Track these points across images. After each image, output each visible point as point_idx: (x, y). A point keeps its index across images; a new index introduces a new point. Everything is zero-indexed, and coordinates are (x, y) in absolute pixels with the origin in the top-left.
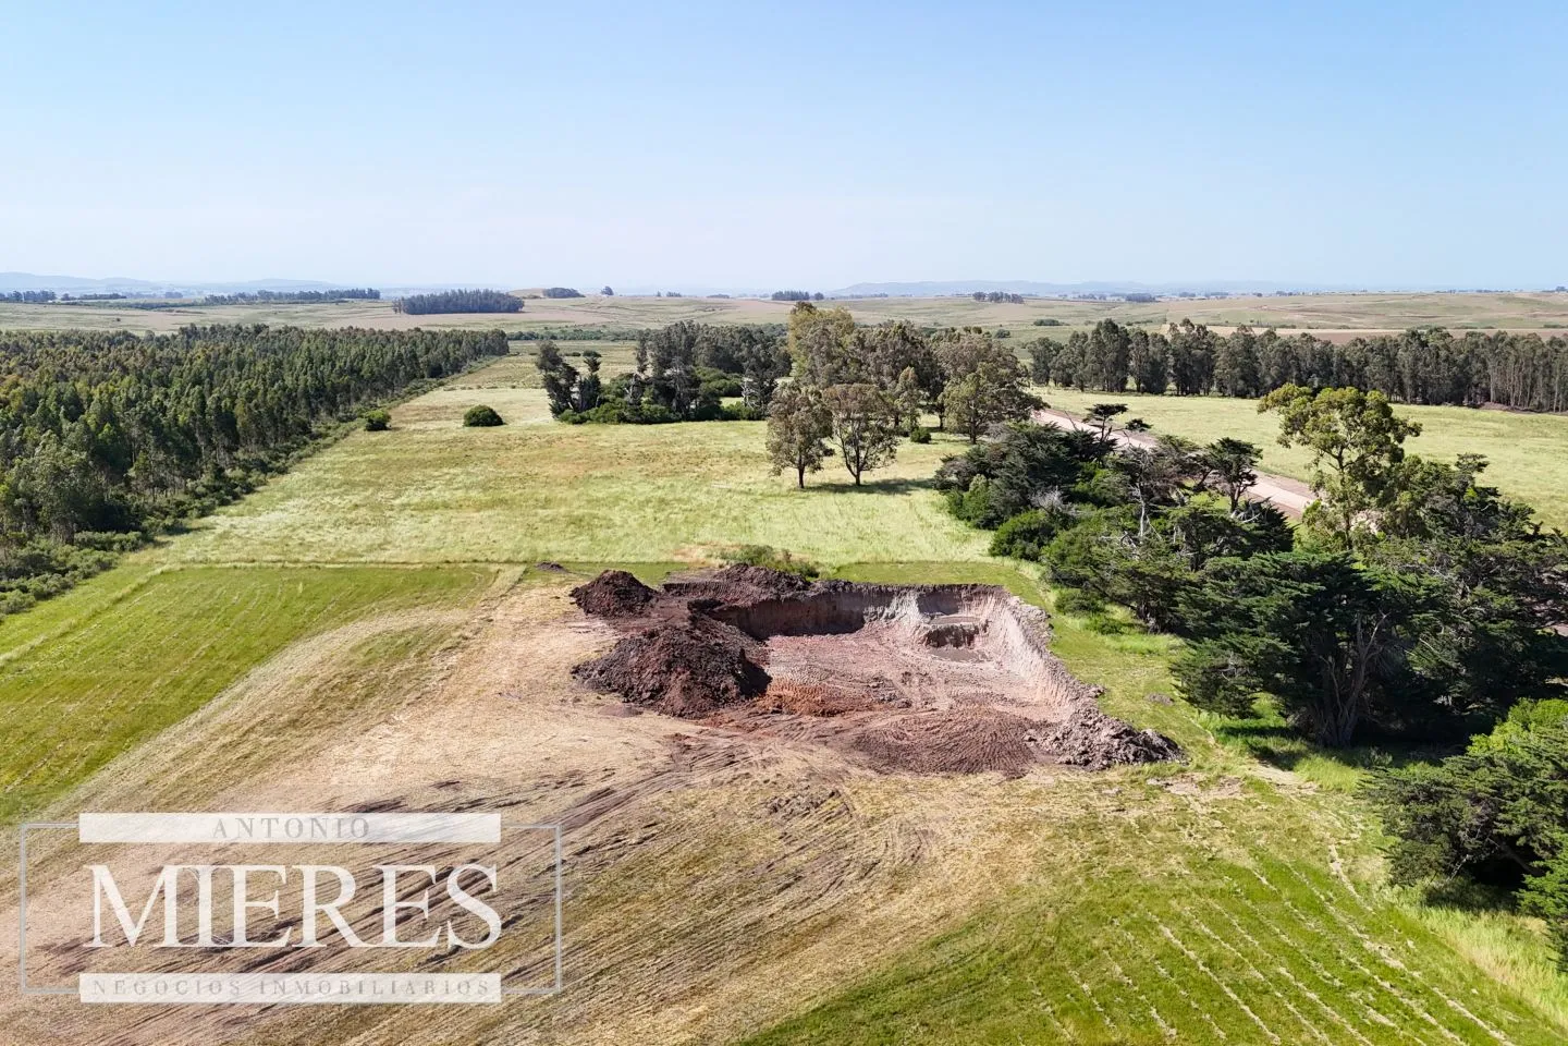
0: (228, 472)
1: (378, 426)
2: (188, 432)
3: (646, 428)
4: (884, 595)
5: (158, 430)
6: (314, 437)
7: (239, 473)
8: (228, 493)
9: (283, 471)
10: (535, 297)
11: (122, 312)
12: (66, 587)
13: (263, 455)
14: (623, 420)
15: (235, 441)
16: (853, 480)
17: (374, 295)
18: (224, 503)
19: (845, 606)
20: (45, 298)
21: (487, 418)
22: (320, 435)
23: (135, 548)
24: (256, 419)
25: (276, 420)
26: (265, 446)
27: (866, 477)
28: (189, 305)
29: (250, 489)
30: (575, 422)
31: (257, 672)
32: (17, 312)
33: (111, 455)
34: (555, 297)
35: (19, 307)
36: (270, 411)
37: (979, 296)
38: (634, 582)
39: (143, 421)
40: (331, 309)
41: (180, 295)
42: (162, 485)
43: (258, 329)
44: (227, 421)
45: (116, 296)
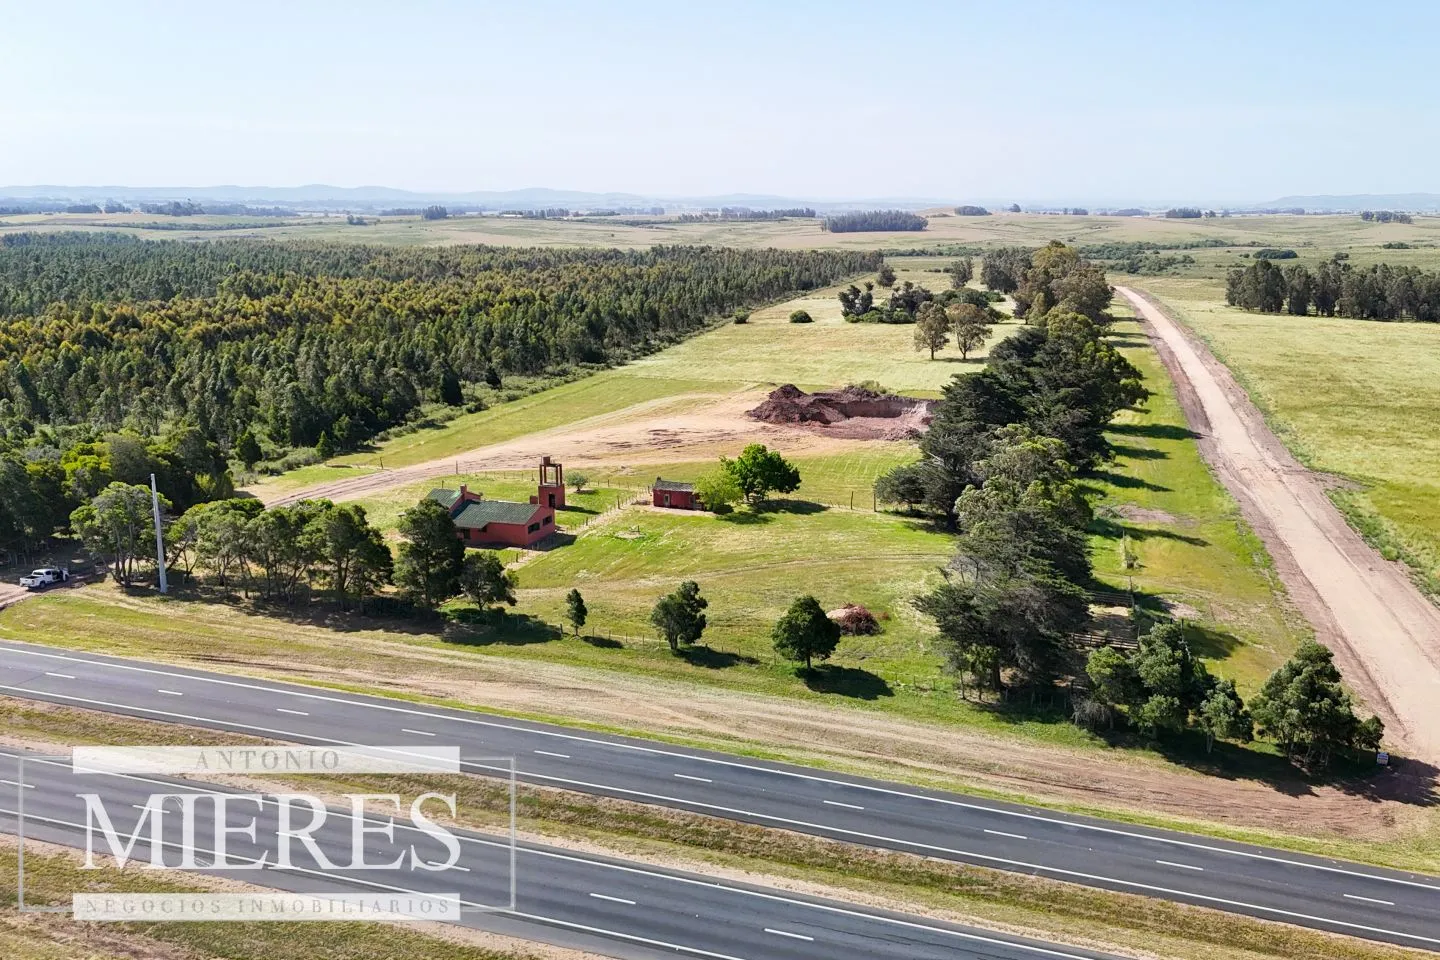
0: (652, 342)
1: (741, 321)
2: (632, 320)
3: (893, 326)
4: (912, 403)
5: (616, 316)
6: (704, 326)
7: (658, 342)
8: (648, 350)
9: (679, 343)
10: (945, 216)
11: (616, 228)
12: (575, 380)
13: (672, 335)
14: (881, 321)
15: (657, 326)
16: (962, 356)
17: (811, 214)
18: (645, 355)
19: (894, 407)
20: (559, 215)
21: (803, 318)
22: (709, 325)
23: (603, 369)
24: (670, 315)
25: (683, 315)
26: (676, 330)
27: (969, 355)
28: (665, 223)
29: (660, 350)
30: (853, 322)
31: (637, 405)
32: (542, 228)
33: (596, 329)
34: (964, 214)
35: (545, 223)
36: (679, 311)
37: (1367, 216)
38: (795, 388)
39: (609, 314)
40: (773, 227)
41: (662, 212)
42: (618, 345)
43: (703, 250)
44: (654, 315)
45: (612, 213)
